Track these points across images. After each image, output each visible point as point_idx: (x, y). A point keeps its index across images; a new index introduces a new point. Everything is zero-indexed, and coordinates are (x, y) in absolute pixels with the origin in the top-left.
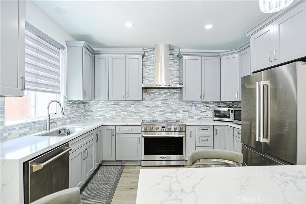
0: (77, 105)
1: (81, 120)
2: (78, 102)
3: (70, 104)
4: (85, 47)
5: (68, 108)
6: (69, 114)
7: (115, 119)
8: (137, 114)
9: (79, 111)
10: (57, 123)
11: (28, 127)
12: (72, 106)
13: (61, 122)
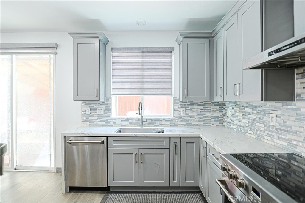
0: (202, 107)
1: (212, 125)
2: (204, 103)
3: (184, 105)
4: (185, 37)
5: (181, 110)
6: (184, 116)
7: (249, 135)
8: (282, 134)
9: (207, 114)
10: (162, 123)
11: (129, 121)
12: (190, 107)
13: (169, 123)
